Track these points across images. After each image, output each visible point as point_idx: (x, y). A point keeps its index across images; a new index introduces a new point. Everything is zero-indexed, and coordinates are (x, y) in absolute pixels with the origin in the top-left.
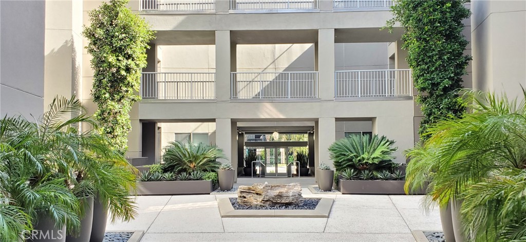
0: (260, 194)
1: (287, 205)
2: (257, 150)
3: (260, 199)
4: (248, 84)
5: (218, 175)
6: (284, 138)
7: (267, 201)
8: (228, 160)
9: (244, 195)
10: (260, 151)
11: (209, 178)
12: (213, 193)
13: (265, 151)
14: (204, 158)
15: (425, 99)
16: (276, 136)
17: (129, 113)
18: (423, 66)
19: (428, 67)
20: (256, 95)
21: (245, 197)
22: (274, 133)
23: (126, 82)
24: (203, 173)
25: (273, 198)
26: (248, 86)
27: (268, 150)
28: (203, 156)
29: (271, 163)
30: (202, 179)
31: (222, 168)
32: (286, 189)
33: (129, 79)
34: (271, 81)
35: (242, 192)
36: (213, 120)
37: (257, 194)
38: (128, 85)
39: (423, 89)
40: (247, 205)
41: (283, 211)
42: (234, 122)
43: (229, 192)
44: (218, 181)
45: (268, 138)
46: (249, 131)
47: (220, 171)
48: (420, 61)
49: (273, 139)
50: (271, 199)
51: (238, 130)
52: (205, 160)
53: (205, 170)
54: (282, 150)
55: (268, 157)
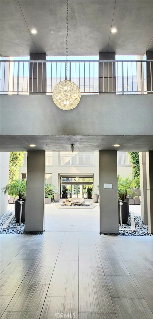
0: (70, 202)
1: (80, 205)
2: (67, 186)
3: (70, 203)
4: (63, 158)
5: (53, 196)
6: (81, 180)
7: (73, 204)
8: (57, 190)
9: (65, 202)
10: (68, 187)
11: (50, 197)
12: (52, 203)
13: (72, 186)
14: (48, 189)
15: (135, 167)
16: (77, 180)
17: (19, 171)
18: (133, 155)
19: (135, 155)
20: (66, 163)
21: (65, 203)
22: (76, 178)
23: (18, 159)
24: (48, 195)
25: (75, 203)
26: (63, 159)
27: (73, 186)
28: (48, 188)
29: (75, 194)
30: (47, 198)
31: (55, 193)
32: (79, 200)
33: (20, 158)
34: (73, 157)
35: (64, 201)
36: (51, 173)
37: (69, 202)
38: (19, 160)
39: (134, 163)
40: (65, 205)
41: (78, 207)
42: (59, 174)
43: (58, 203)
44: (53, 198)
45: (73, 180)
46: (64, 177)
47: (54, 195)
48: (132, 153)
49: (76, 181)
50: (74, 203)
51: (61, 177)
52: (48, 190)
53: (48, 194)
54: (81, 186)
55: (73, 190)
